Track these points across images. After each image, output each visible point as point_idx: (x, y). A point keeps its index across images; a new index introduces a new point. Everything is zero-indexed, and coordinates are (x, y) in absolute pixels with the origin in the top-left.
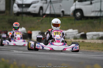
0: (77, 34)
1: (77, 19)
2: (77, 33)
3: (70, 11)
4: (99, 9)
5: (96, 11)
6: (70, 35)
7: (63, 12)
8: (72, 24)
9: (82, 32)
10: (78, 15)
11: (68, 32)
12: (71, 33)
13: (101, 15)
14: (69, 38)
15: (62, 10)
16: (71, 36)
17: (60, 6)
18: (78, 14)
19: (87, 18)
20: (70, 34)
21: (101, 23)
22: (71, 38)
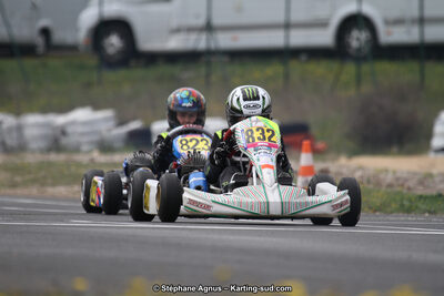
0: (109, 130)
1: (110, 63)
2: (111, 123)
3: (77, 30)
4: (201, 21)
5: (190, 30)
6: (83, 134)
7: (45, 32)
8: (88, 85)
9: (134, 119)
10: (112, 45)
11: (73, 123)
12: (85, 123)
13: (213, 46)
14: (77, 150)
15: (44, 22)
16: (85, 139)
17: (34, 6)
18: (114, 42)
19: (153, 58)
20: (80, 129)
21: (214, 78)
22: (85, 148)
